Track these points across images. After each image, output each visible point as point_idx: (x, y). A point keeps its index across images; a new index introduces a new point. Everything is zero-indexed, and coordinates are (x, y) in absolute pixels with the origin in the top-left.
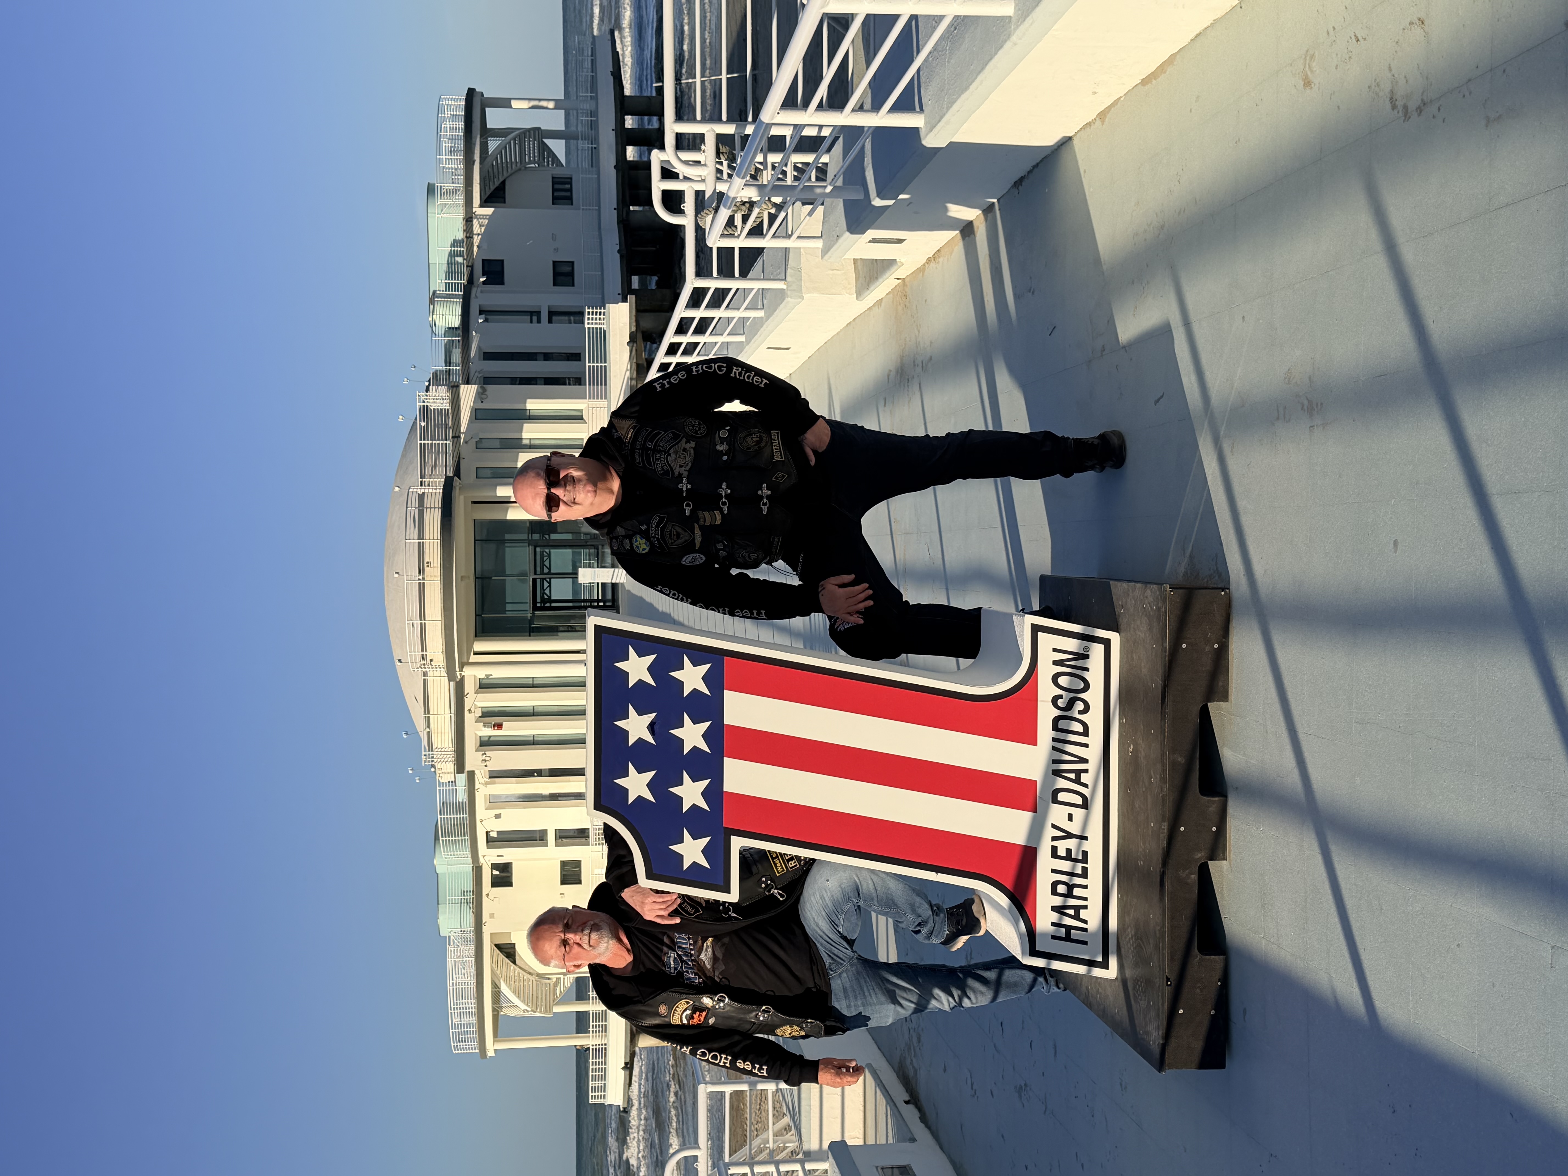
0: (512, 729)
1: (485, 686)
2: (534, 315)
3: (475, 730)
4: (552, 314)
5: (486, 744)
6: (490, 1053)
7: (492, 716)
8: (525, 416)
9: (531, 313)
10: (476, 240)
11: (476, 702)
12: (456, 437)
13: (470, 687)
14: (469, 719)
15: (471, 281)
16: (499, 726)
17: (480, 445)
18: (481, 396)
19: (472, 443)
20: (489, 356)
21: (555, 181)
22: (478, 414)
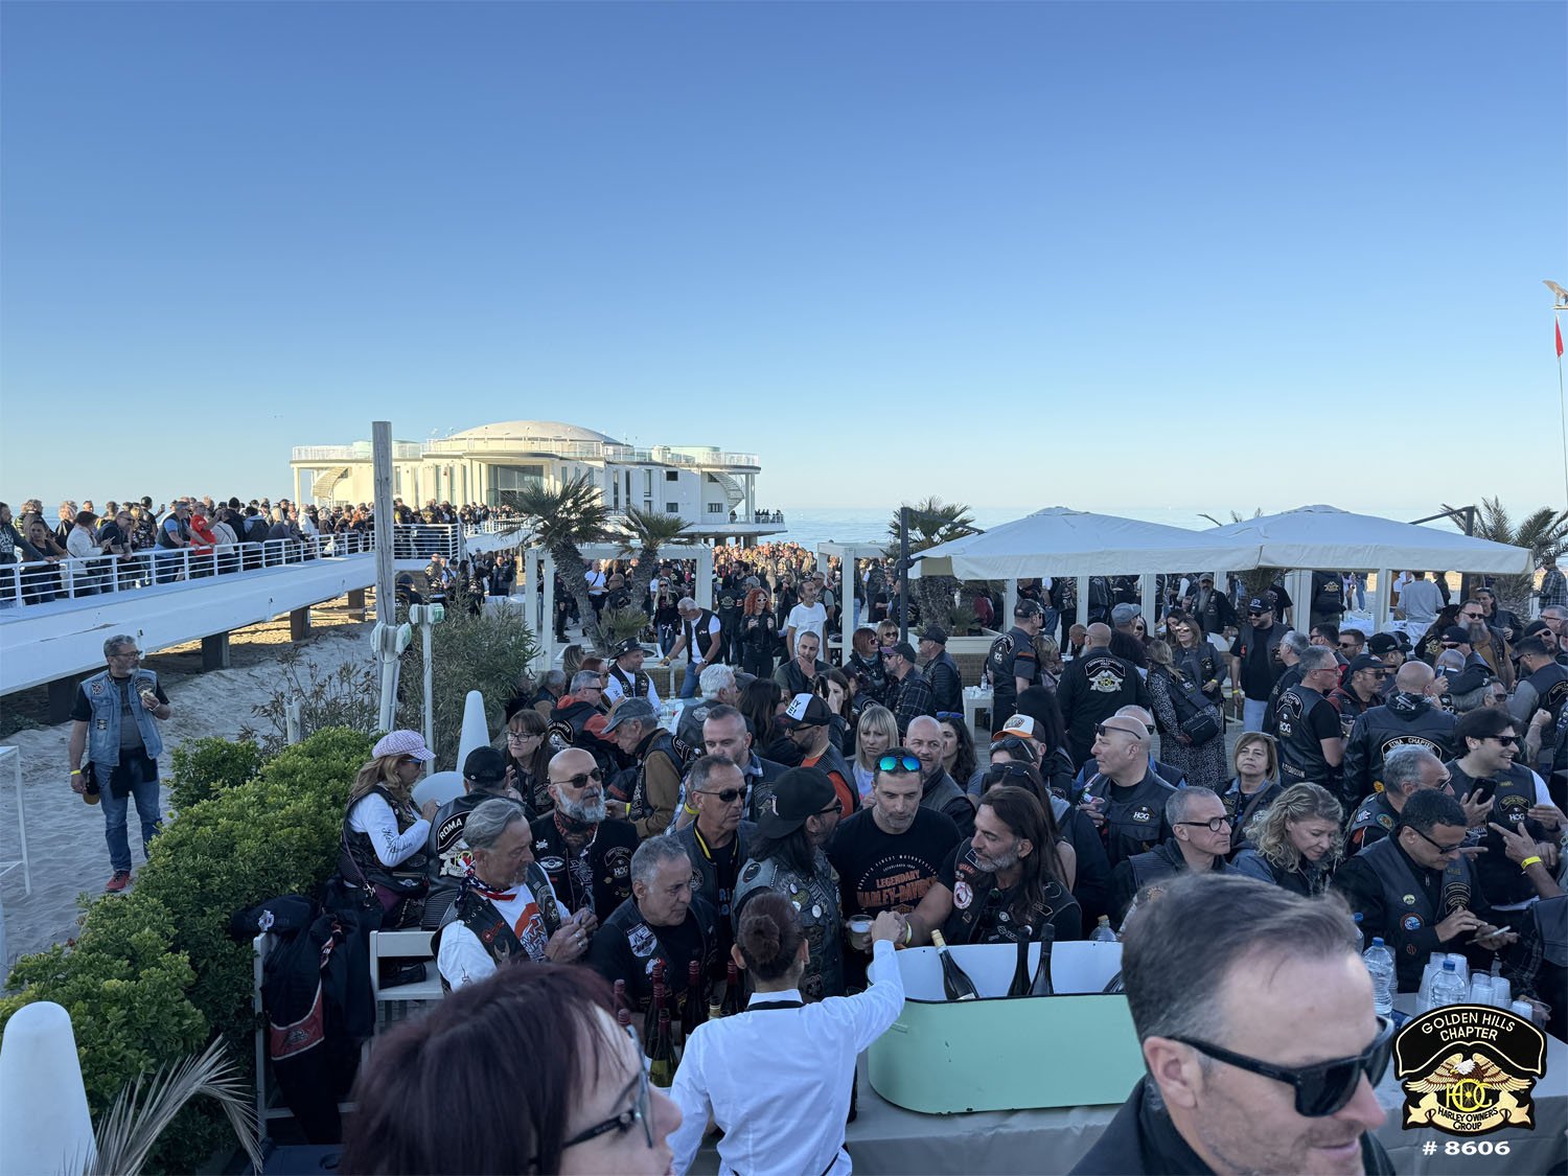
3: (443, 463)
4: (650, 502)
5: (437, 468)
6: (292, 465)
7: (450, 472)
10: (688, 469)
11: (457, 465)
14: (449, 460)
15: (667, 466)
16: (446, 472)
20: (628, 474)
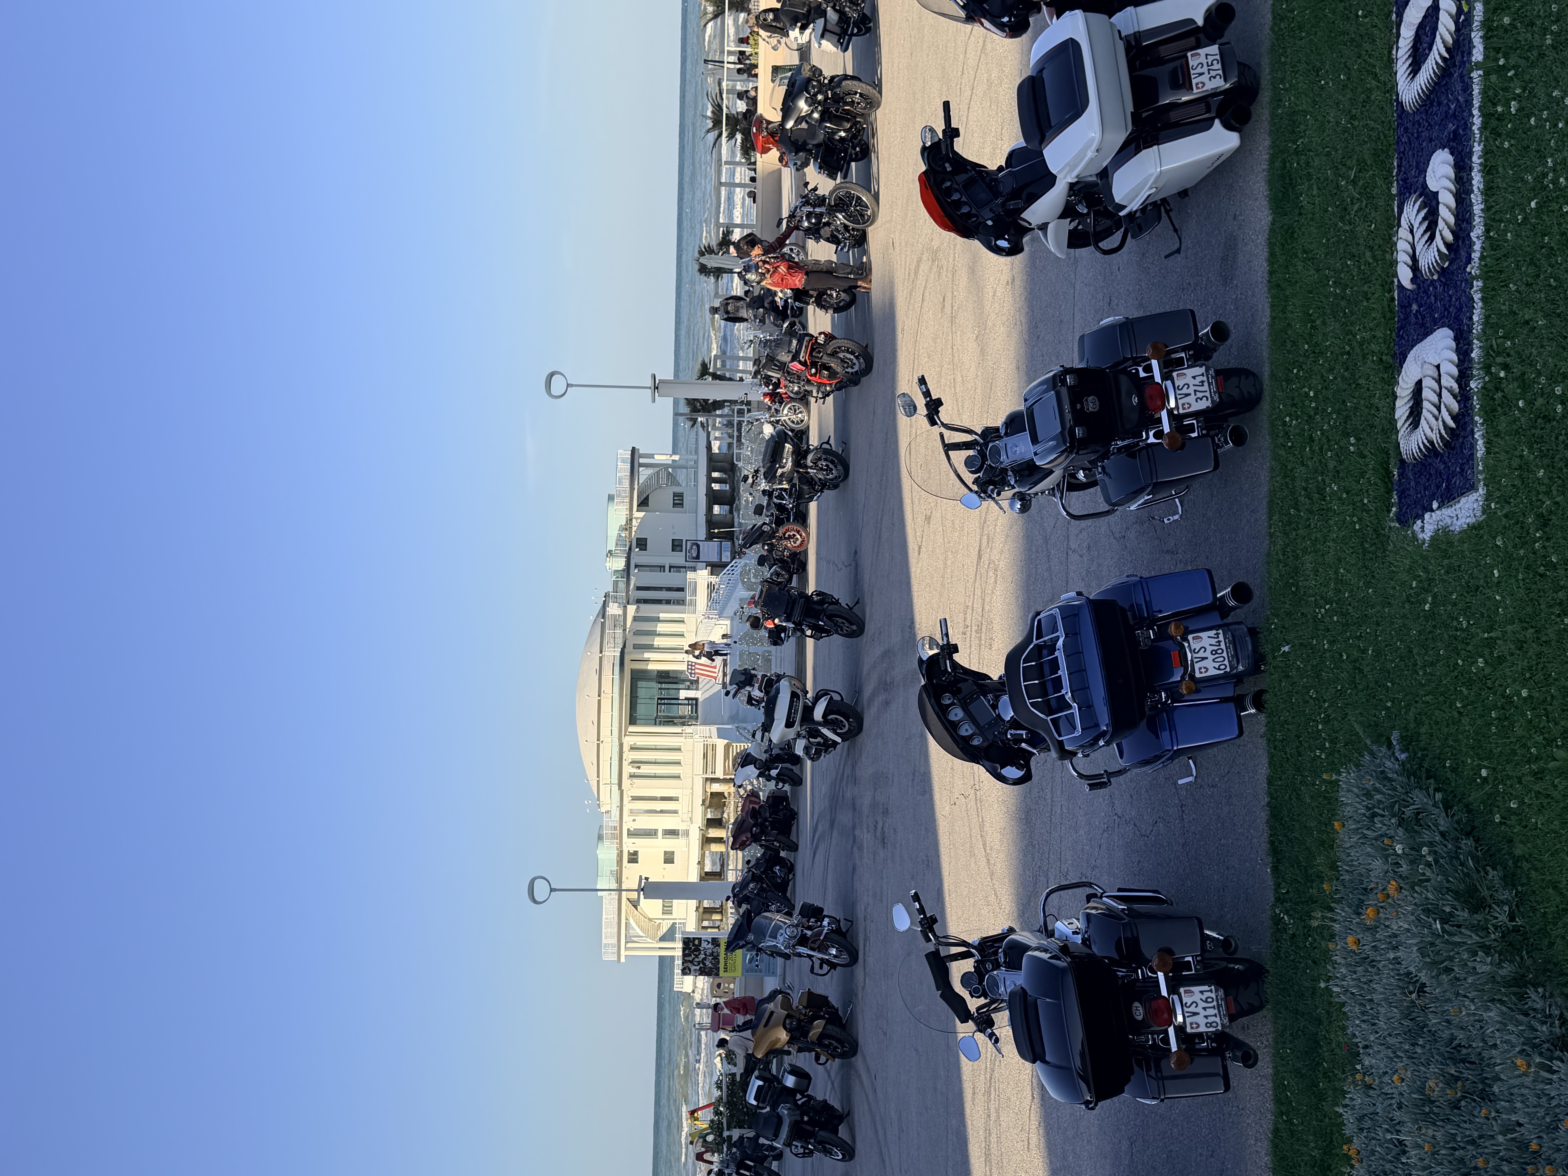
0: (645, 769)
1: (633, 748)
2: (662, 568)
3: (628, 769)
4: (671, 567)
5: (632, 776)
6: (623, 960)
7: (636, 763)
8: (658, 620)
9: (660, 567)
10: (634, 529)
11: (629, 756)
12: (625, 630)
13: (626, 748)
14: (625, 763)
15: (630, 549)
16: (639, 768)
17: (638, 633)
18: (637, 610)
19: (632, 633)
20: (639, 588)
21: (675, 495)
22: (635, 619)
